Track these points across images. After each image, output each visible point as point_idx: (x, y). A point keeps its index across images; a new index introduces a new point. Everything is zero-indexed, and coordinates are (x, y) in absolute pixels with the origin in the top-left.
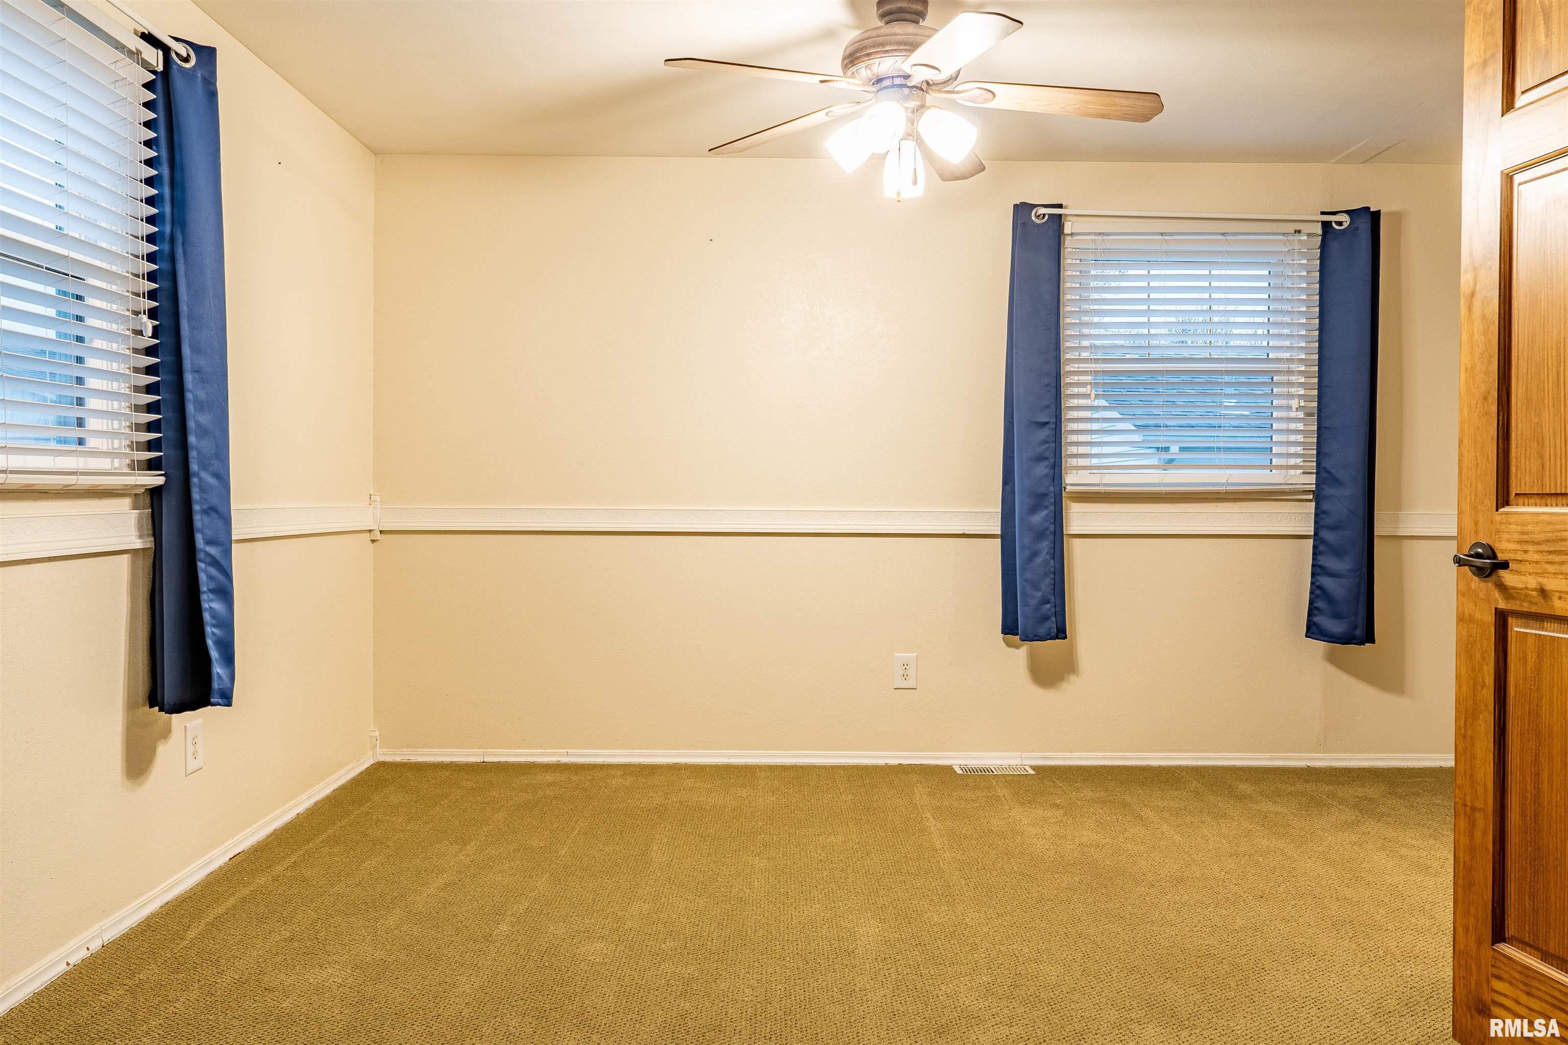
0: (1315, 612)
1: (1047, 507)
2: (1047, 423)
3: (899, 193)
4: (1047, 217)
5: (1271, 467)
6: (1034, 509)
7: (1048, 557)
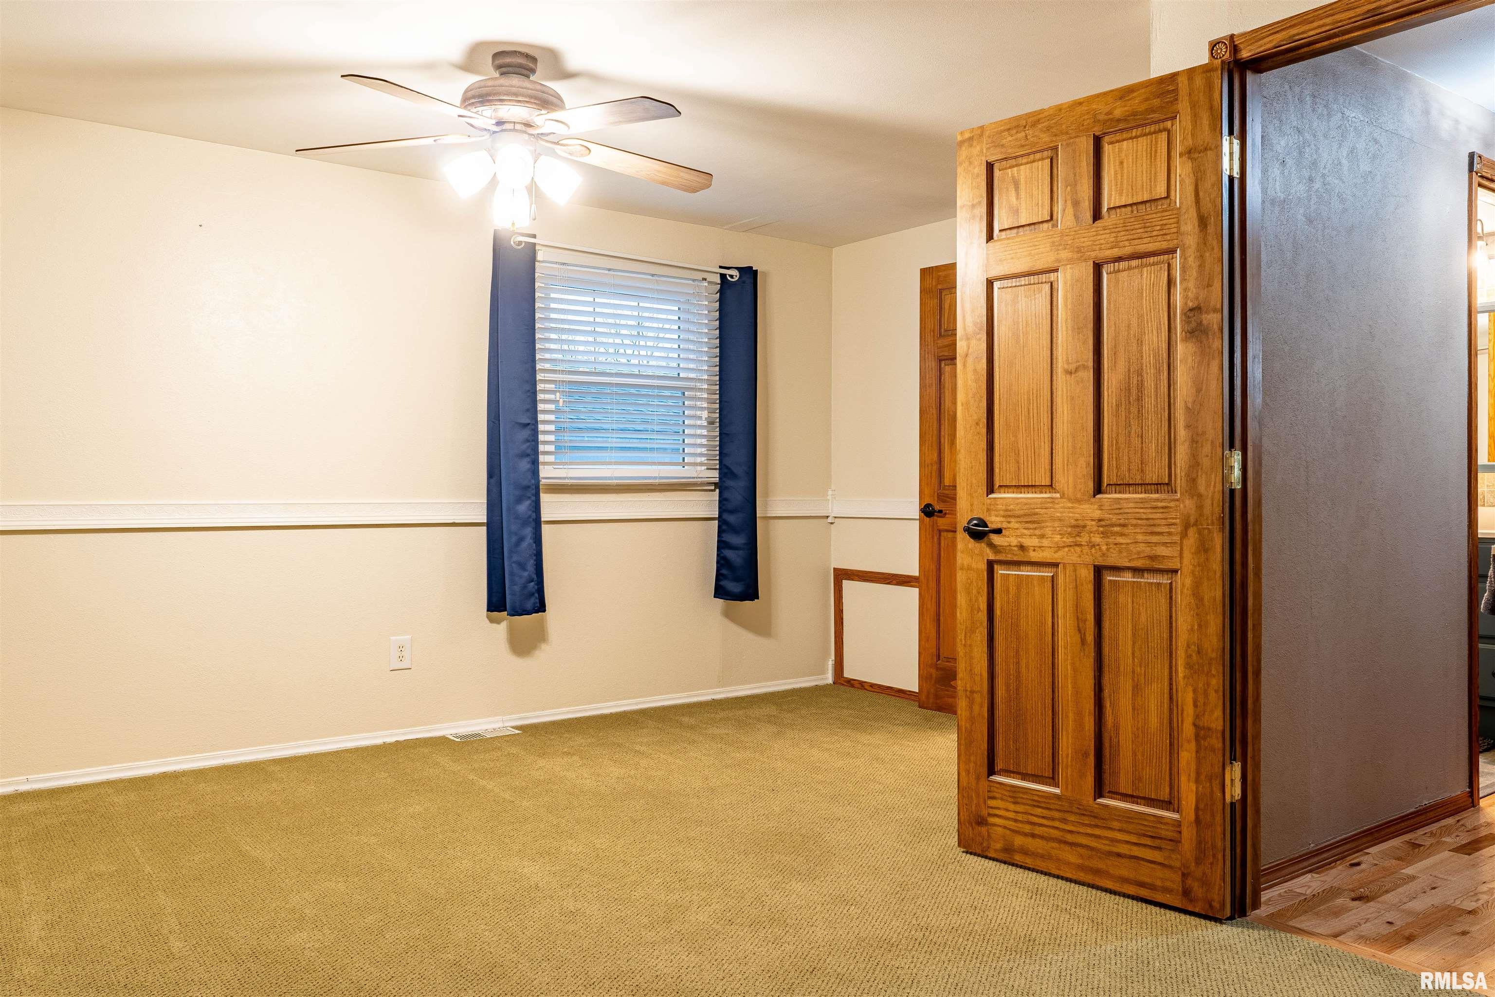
0: (721, 578)
1: (529, 498)
2: (529, 424)
3: (513, 224)
4: (523, 244)
5: (683, 464)
6: (519, 500)
7: (531, 541)
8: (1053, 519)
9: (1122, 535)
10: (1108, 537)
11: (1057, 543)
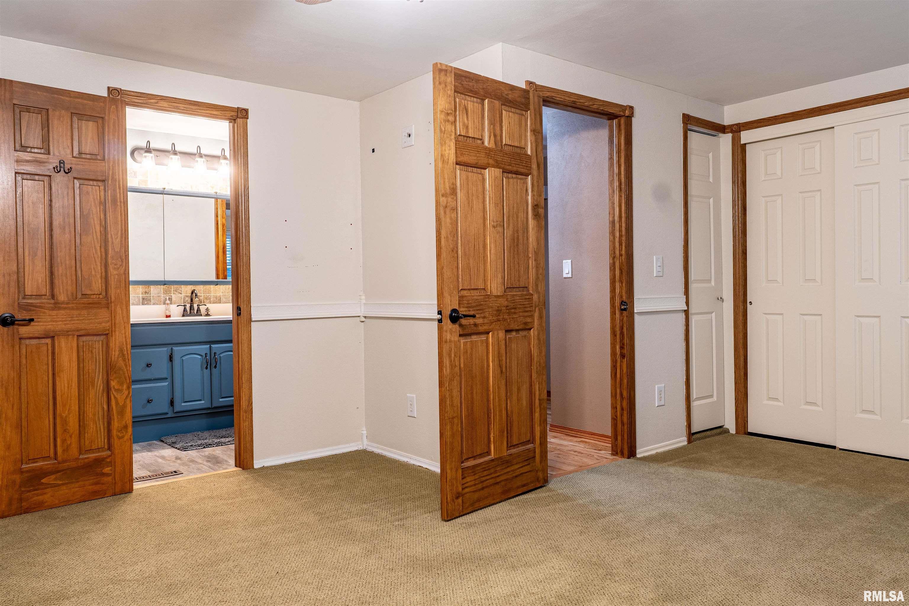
8: (489, 307)
9: (515, 313)
10: (510, 315)
11: (490, 320)
